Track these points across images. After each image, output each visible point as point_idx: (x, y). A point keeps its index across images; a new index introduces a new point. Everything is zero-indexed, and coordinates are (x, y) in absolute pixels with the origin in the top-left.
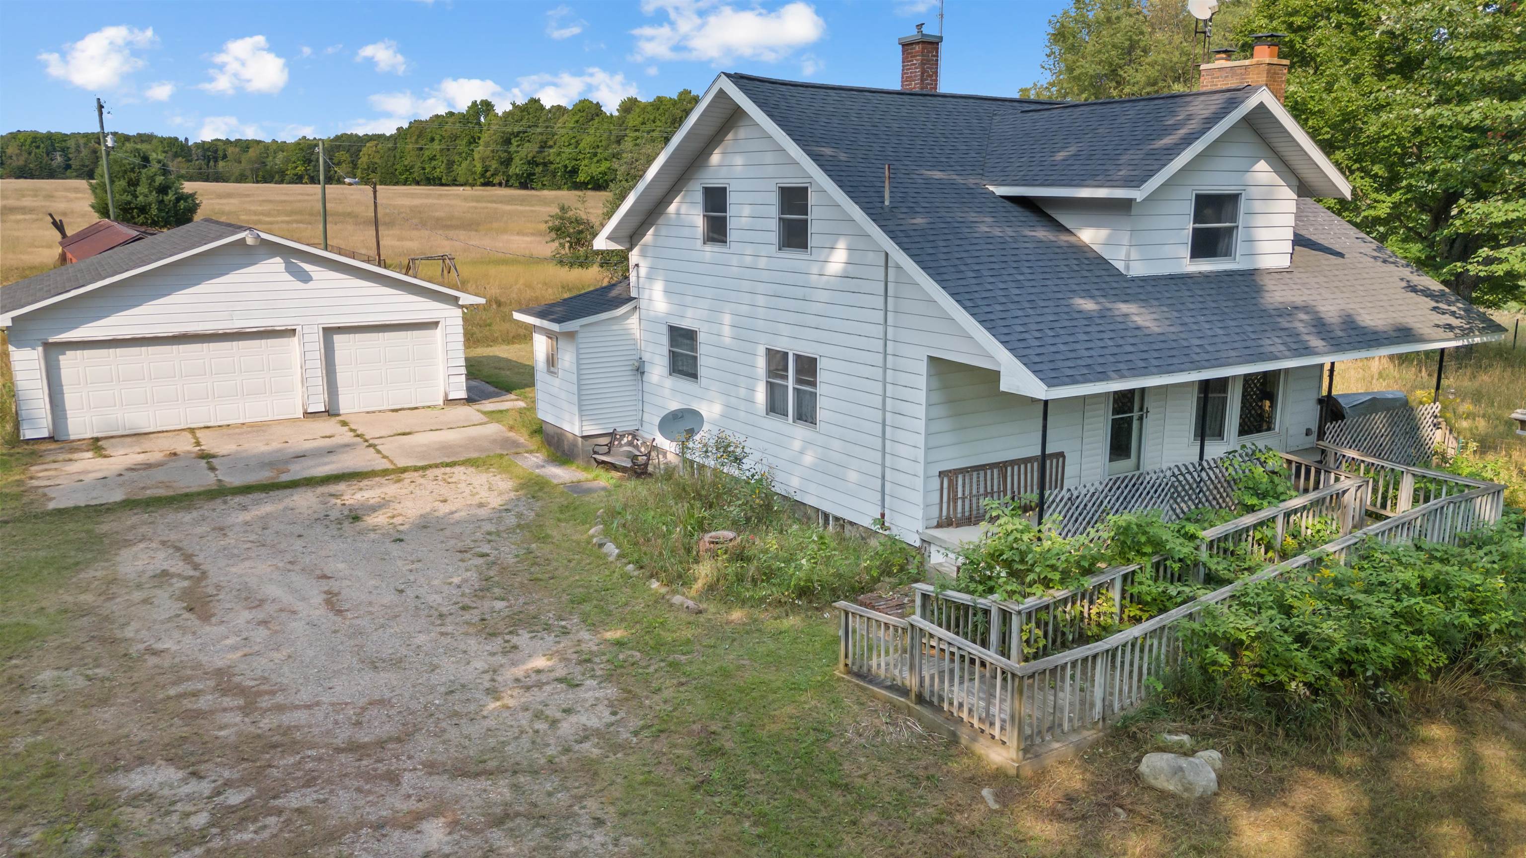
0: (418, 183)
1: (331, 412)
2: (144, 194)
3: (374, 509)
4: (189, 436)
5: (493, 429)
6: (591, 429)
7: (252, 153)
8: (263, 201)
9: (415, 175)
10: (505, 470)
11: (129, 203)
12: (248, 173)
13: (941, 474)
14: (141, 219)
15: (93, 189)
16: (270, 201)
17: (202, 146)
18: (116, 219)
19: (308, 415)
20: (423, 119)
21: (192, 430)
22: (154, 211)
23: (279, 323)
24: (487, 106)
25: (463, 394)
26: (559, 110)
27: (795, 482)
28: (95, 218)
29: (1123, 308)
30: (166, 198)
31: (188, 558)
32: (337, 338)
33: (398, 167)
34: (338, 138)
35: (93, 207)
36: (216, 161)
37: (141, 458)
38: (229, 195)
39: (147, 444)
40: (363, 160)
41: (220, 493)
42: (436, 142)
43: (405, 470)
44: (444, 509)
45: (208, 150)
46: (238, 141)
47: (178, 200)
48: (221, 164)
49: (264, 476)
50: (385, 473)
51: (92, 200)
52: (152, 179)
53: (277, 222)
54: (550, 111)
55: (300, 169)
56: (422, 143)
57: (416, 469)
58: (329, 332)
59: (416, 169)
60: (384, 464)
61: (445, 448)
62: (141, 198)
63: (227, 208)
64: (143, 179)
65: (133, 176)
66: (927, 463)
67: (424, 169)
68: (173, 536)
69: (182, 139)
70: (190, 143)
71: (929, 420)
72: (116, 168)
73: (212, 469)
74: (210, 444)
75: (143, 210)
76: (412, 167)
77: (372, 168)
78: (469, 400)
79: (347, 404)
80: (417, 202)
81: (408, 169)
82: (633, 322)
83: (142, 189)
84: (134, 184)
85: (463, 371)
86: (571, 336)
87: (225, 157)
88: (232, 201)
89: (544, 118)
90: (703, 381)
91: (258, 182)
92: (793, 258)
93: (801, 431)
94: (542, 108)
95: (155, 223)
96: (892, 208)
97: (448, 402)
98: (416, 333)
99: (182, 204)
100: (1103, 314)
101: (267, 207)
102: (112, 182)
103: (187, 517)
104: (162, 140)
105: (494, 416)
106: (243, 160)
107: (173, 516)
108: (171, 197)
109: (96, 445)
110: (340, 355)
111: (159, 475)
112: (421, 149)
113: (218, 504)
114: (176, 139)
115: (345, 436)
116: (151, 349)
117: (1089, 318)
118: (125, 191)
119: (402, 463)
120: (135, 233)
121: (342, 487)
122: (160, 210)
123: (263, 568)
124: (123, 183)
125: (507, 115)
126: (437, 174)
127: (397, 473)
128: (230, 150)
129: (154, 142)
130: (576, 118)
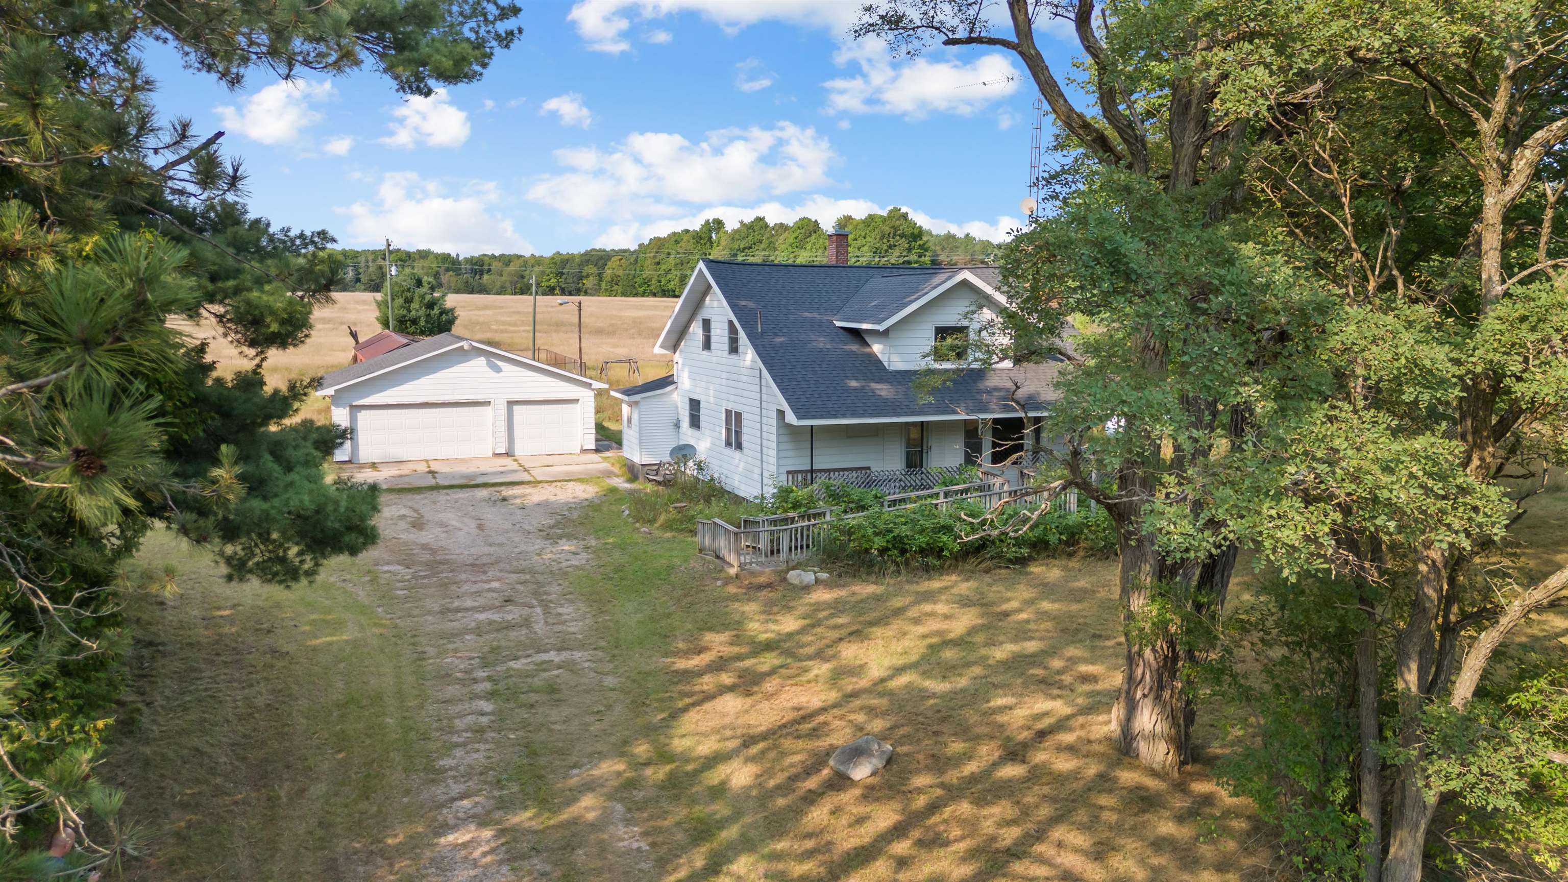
0: (655, 295)
1: (509, 454)
2: (417, 310)
3: (516, 497)
4: (425, 464)
5: (605, 466)
6: (647, 460)
7: (512, 268)
8: (514, 313)
9: (652, 287)
10: (596, 483)
11: (404, 316)
12: (508, 285)
13: (788, 472)
14: (412, 329)
15: (379, 304)
16: (519, 313)
17: (471, 261)
18: (394, 331)
19: (496, 455)
20: (662, 236)
21: (427, 461)
22: (422, 323)
23: (480, 398)
24: (719, 223)
25: (593, 446)
26: (782, 227)
27: (736, 483)
28: (378, 329)
29: (873, 385)
30: (432, 313)
31: (416, 511)
32: (516, 408)
33: (637, 279)
34: (587, 253)
35: (377, 319)
36: (482, 274)
37: (398, 473)
38: (486, 307)
39: (402, 466)
40: (608, 272)
41: (436, 488)
42: (672, 256)
43: (540, 482)
44: (554, 498)
45: (475, 264)
46: (502, 256)
47: (441, 314)
48: (486, 277)
49: (462, 482)
50: (529, 483)
51: (377, 314)
52: (423, 297)
53: (518, 332)
54: (773, 228)
55: (553, 281)
56: (659, 256)
57: (547, 482)
58: (511, 404)
59: (653, 282)
60: (531, 479)
61: (568, 473)
62: (413, 313)
63: (481, 319)
64: (416, 298)
65: (409, 294)
66: (778, 466)
67: (660, 281)
68: (410, 504)
69: (454, 255)
70: (461, 258)
71: (778, 443)
72: (397, 289)
73: (435, 478)
74: (434, 467)
75: (414, 322)
76: (650, 280)
77: (615, 281)
78: (597, 451)
79: (518, 451)
80: (641, 313)
81: (647, 282)
82: (675, 396)
83: (415, 305)
84: (409, 301)
85: (594, 431)
86: (636, 403)
87: (489, 270)
88: (489, 312)
89: (767, 235)
90: (702, 429)
91: (515, 294)
92: (733, 356)
93: (737, 454)
94: (767, 226)
95: (422, 333)
96: (762, 333)
97: (584, 451)
98: (564, 406)
99: (444, 317)
100: (863, 388)
101: (515, 318)
102: (393, 299)
103: (418, 497)
104: (437, 256)
105: (605, 459)
106: (505, 274)
107: (410, 496)
108: (436, 311)
109: (374, 466)
110: (517, 418)
111: (407, 479)
112: (658, 263)
113: (435, 493)
114: (449, 255)
115: (515, 466)
116: (407, 411)
117: (855, 389)
118: (402, 307)
119: (539, 479)
120: (405, 341)
121: (502, 488)
122: (427, 322)
123: (451, 516)
124: (401, 301)
125: (735, 232)
126: (671, 286)
127: (536, 483)
128: (495, 266)
129: (431, 257)
130: (795, 235)
